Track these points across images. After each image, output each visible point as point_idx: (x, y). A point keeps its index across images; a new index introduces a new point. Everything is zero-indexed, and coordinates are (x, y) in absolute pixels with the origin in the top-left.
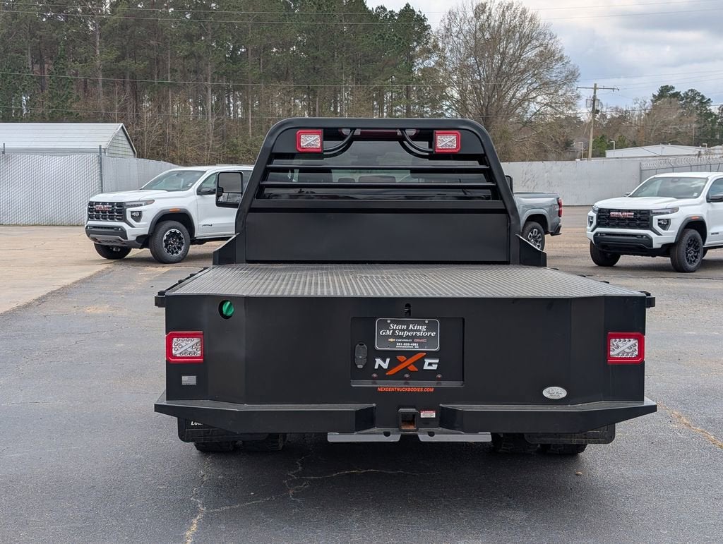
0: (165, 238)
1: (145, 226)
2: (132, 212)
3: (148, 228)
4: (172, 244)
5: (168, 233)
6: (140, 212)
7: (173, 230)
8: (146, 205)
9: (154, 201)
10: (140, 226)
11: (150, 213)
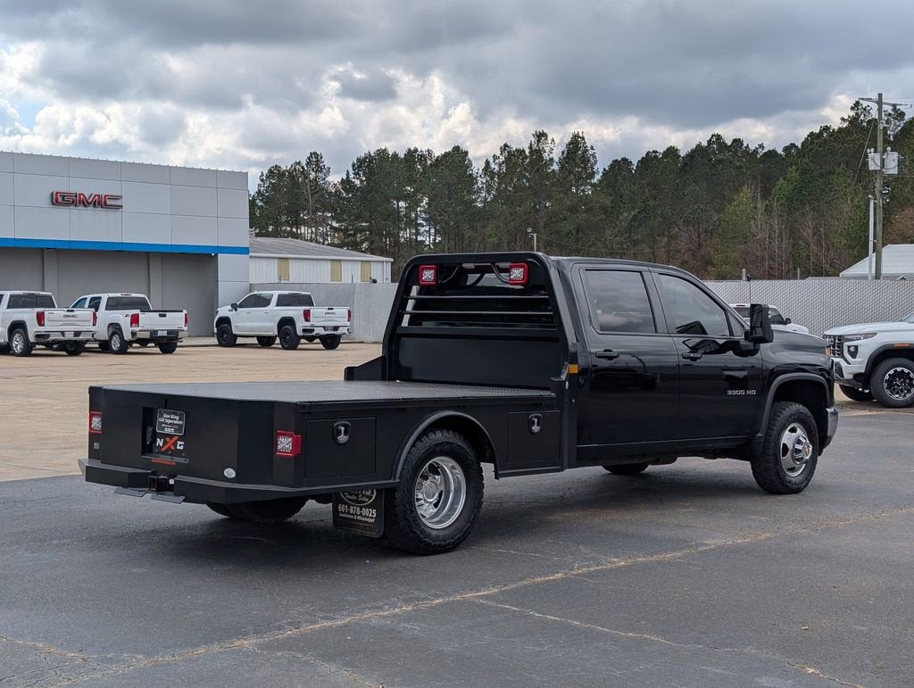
0: (887, 377)
1: (860, 363)
2: (849, 347)
3: (865, 365)
4: (898, 386)
5: (892, 372)
6: (856, 347)
7: (899, 369)
8: (865, 338)
9: (876, 334)
10: (855, 363)
11: (867, 348)
